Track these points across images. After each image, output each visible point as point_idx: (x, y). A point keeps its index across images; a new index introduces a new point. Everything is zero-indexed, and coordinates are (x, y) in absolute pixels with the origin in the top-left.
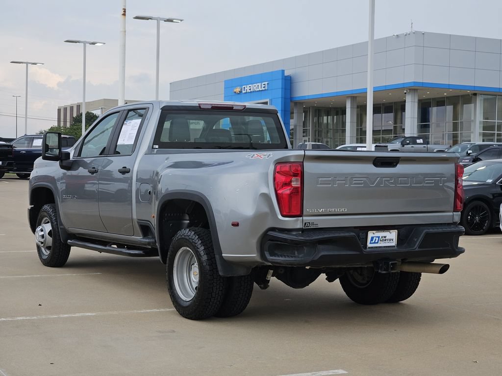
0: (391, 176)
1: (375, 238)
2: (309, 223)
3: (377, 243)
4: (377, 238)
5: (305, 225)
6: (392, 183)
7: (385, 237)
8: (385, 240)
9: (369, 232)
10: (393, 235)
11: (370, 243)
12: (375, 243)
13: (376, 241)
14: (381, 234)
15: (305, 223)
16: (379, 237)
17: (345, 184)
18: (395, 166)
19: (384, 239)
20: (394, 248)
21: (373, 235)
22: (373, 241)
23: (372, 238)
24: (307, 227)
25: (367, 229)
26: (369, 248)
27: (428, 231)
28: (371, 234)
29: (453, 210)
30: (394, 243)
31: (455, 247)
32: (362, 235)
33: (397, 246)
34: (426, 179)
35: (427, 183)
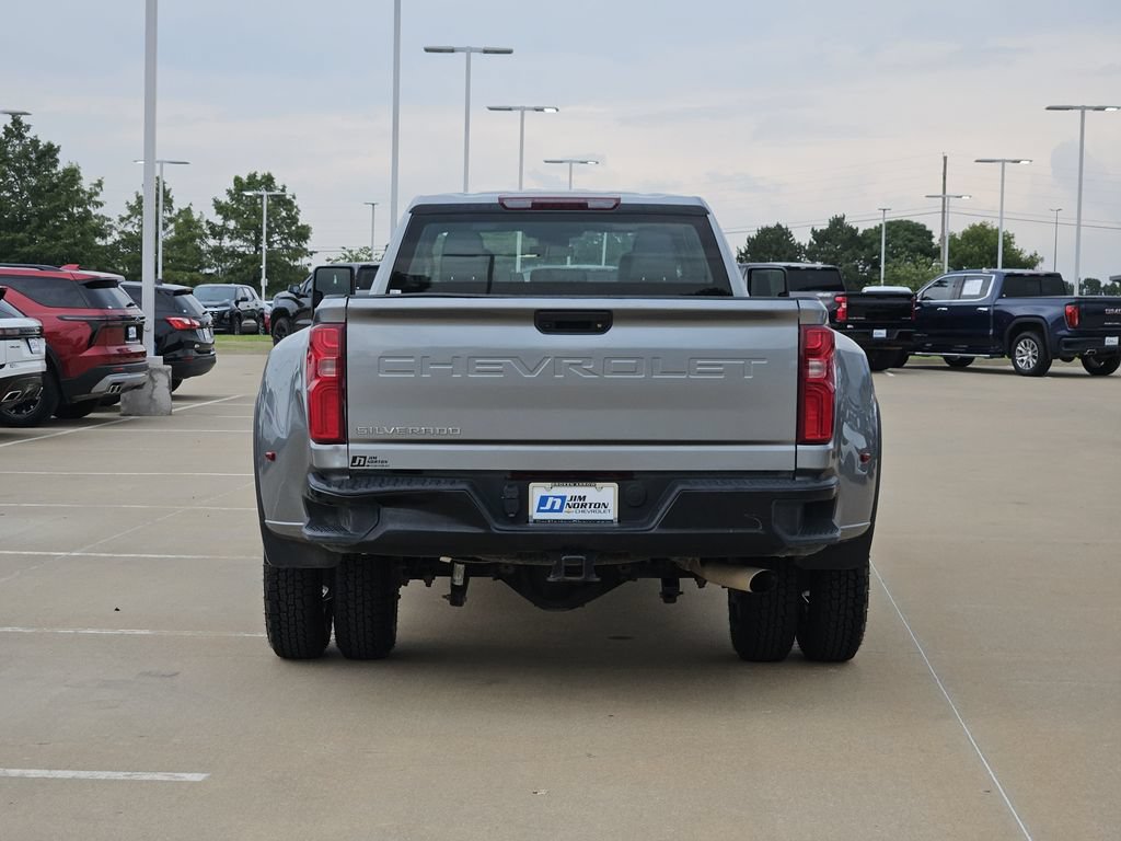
0: (587, 355)
1: (551, 500)
2: (365, 458)
3: (560, 510)
4: (559, 501)
5: (354, 461)
6: (588, 372)
7: (583, 498)
8: (584, 506)
9: (532, 485)
10: (605, 494)
11: (539, 511)
12: (551, 511)
13: (557, 507)
14: (569, 491)
15: (354, 459)
16: (563, 498)
17: (452, 372)
18: (604, 330)
19: (581, 502)
20: (611, 525)
21: (544, 494)
22: (548, 507)
23: (543, 500)
24: (359, 465)
25: (526, 477)
26: (535, 521)
27: (688, 487)
28: (537, 491)
29: (794, 439)
30: (611, 514)
31: (778, 529)
32: (510, 492)
33: (619, 521)
34: (699, 362)
35: (700, 373)
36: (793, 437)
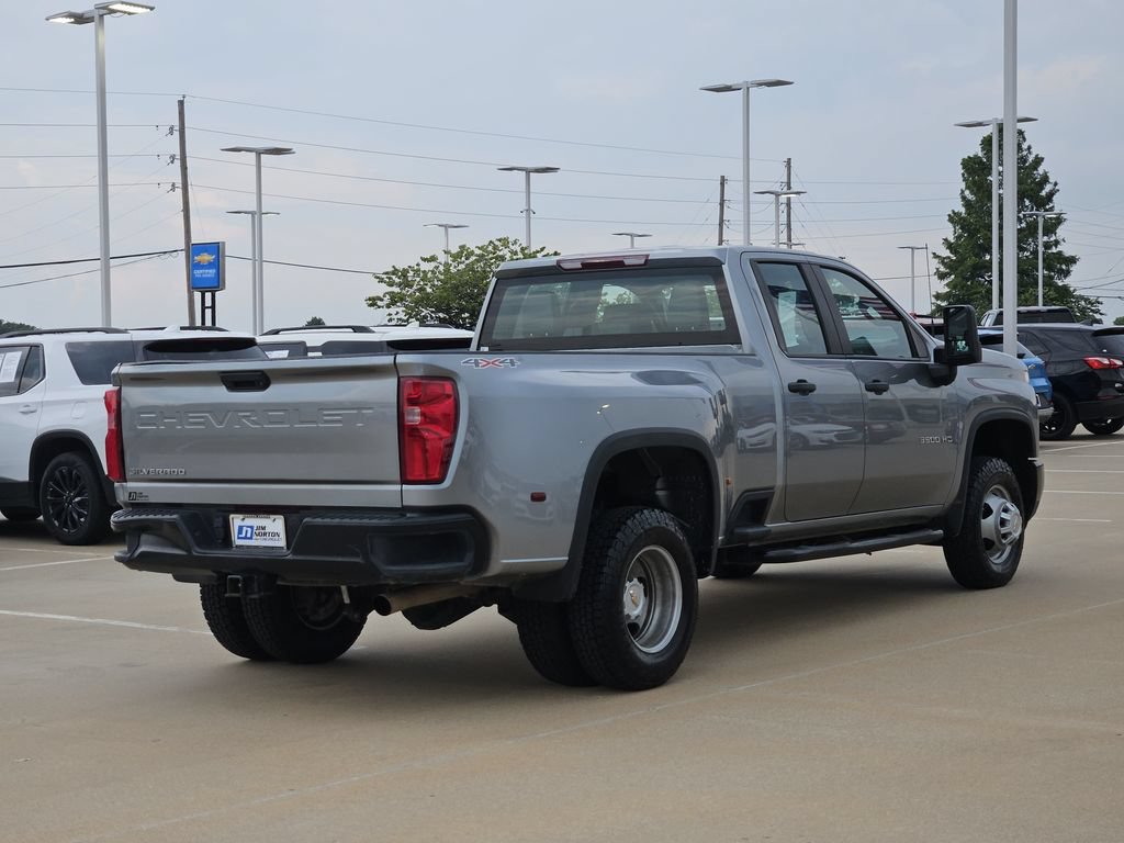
0: (252, 408)
1: (245, 529)
2: (136, 493)
3: (251, 538)
4: (250, 530)
5: (130, 496)
6: (254, 422)
7: (264, 528)
8: (265, 534)
9: (232, 516)
10: (276, 525)
11: (239, 538)
12: (246, 538)
13: (249, 535)
14: (256, 522)
16: (252, 527)
17: (176, 424)
18: (264, 388)
19: (262, 532)
21: (242, 524)
22: (243, 535)
23: (241, 528)
24: (133, 500)
25: (227, 510)
26: (237, 547)
27: (310, 520)
28: (236, 521)
29: (397, 479)
30: (282, 541)
31: (375, 560)
32: (218, 522)
33: (288, 548)
34: (325, 412)
35: (327, 422)
36: (398, 477)
